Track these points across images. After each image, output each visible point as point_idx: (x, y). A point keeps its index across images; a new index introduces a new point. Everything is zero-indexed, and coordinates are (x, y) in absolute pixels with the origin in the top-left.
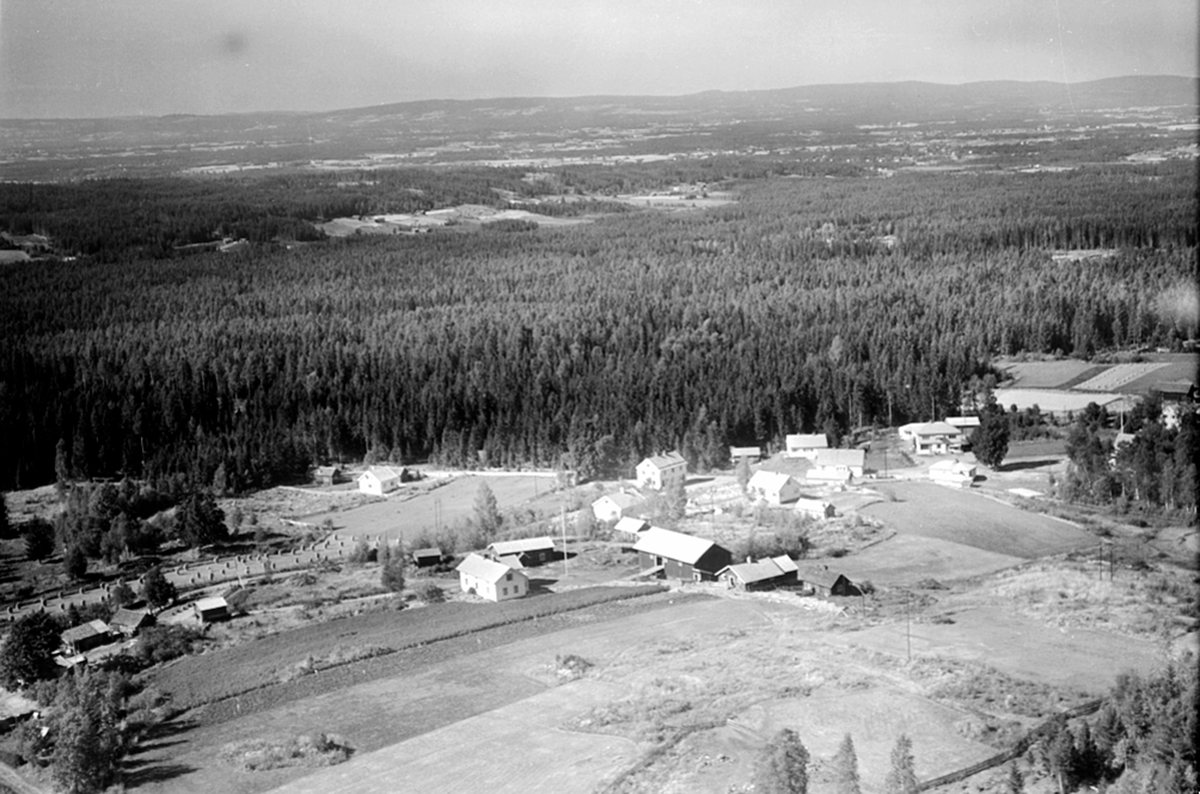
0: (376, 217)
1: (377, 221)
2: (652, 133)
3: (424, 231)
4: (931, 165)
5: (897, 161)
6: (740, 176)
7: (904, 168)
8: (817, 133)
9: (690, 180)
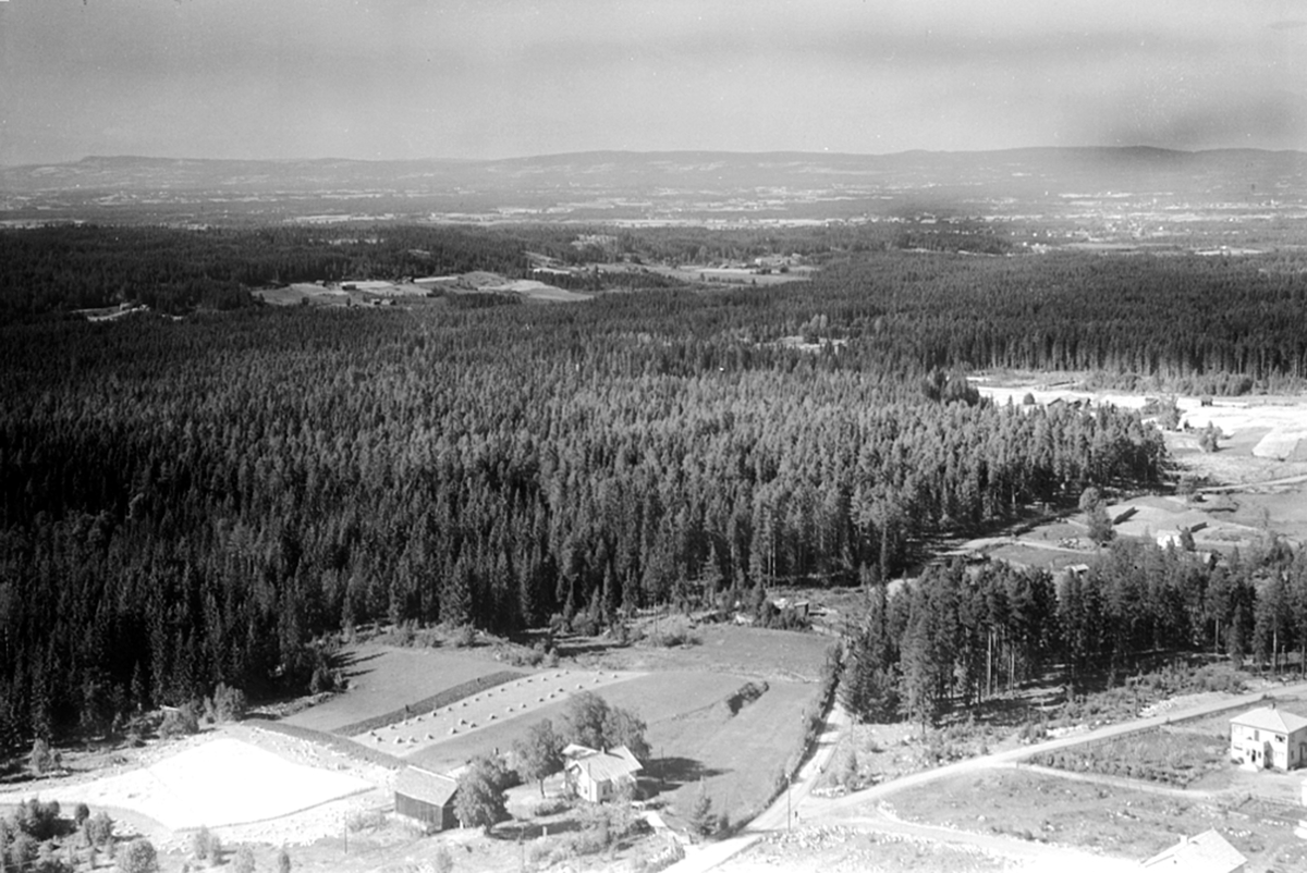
0: (344, 284)
1: (345, 288)
2: (828, 195)
3: (386, 302)
4: (1108, 242)
5: (1069, 235)
6: (850, 248)
7: (1073, 245)
8: (1011, 201)
9: (784, 250)
